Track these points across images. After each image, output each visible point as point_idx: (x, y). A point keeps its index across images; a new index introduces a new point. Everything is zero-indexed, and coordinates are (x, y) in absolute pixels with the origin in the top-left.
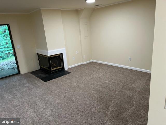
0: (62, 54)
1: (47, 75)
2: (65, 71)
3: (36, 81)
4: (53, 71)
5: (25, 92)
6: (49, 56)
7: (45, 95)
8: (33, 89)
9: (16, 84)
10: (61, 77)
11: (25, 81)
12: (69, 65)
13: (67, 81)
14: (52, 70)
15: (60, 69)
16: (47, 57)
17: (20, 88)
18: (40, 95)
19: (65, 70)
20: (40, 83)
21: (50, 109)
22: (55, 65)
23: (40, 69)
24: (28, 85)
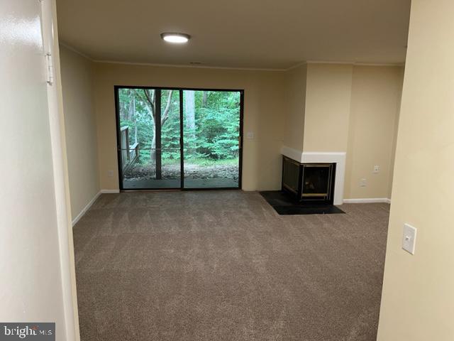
0: (334, 165)
1: (290, 204)
2: (335, 206)
3: (264, 210)
4: (304, 198)
5: (238, 221)
6: (302, 162)
7: (270, 235)
8: (252, 219)
9: (229, 204)
10: (316, 215)
11: (244, 204)
12: (346, 195)
13: (326, 225)
14: (304, 195)
15: (322, 197)
16: (298, 165)
17: (232, 212)
18: (261, 232)
19: (335, 204)
20: (270, 213)
21: (267, 256)
22: (312, 186)
23: (280, 189)
24: (247, 210)
